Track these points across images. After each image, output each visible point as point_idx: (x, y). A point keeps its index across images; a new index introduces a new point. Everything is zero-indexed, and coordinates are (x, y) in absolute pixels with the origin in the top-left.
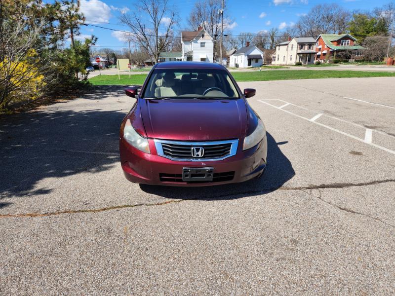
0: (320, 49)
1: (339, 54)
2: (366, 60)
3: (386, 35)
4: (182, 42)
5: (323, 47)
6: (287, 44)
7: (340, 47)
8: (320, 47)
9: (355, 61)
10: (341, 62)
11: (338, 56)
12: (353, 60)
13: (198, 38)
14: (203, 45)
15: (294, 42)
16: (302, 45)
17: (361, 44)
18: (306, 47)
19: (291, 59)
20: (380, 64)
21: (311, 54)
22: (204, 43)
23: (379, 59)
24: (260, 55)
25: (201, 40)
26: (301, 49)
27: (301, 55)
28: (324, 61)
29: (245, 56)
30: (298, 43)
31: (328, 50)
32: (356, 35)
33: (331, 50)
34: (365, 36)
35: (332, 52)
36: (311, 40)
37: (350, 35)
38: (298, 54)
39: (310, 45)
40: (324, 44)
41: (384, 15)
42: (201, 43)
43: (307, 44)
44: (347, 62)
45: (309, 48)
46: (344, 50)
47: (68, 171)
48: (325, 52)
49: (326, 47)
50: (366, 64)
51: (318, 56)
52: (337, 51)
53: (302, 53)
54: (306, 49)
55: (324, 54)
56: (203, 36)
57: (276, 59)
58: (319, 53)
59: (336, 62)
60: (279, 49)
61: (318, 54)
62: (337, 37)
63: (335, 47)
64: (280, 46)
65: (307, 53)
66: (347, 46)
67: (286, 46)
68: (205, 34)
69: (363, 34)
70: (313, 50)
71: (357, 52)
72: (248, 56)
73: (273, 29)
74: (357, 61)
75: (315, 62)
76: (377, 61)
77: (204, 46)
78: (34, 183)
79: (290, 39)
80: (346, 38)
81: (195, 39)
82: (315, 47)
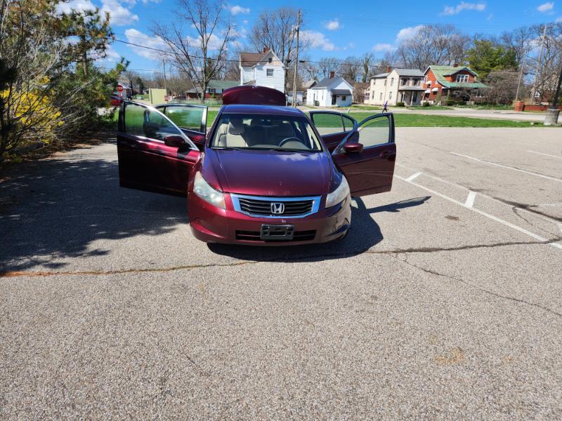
0: (429, 85)
1: (454, 93)
2: (489, 103)
3: (516, 70)
4: (240, 67)
5: (433, 83)
6: (385, 77)
7: (455, 84)
8: (429, 82)
9: (475, 103)
10: (456, 104)
11: (452, 96)
12: (473, 103)
13: (263, 63)
14: (270, 72)
15: (395, 74)
16: (405, 79)
17: (483, 81)
18: (411, 82)
19: (391, 97)
20: (507, 109)
21: (417, 92)
22: (272, 70)
23: (506, 102)
24: (348, 91)
25: (267, 66)
26: (404, 84)
27: (404, 93)
28: (434, 102)
29: (328, 91)
30: (400, 76)
31: (440, 88)
32: (477, 69)
33: (443, 88)
34: (488, 71)
35: (445, 91)
36: (417, 73)
37: (469, 68)
38: (400, 91)
39: (417, 79)
40: (434, 80)
41: (515, 43)
42: (268, 70)
43: (411, 78)
44: (464, 104)
45: (415, 84)
46: (461, 89)
48: (435, 89)
49: (436, 83)
50: (489, 109)
51: (427, 95)
52: (452, 89)
53: (405, 91)
54: (410, 85)
55: (435, 93)
56: (270, 60)
57: (371, 96)
58: (428, 91)
59: (450, 104)
60: (374, 83)
61: (426, 92)
62: (452, 70)
63: (449, 84)
64: (375, 78)
65: (412, 91)
66: (465, 83)
67: (384, 80)
68: (274, 59)
69: (486, 68)
70: (420, 86)
71: (478, 92)
72: (333, 91)
73: (367, 54)
74: (477, 104)
75: (422, 102)
76: (504, 104)
77: (271, 75)
79: (390, 70)
80: (464, 72)
81: (258, 64)
82: (422, 82)
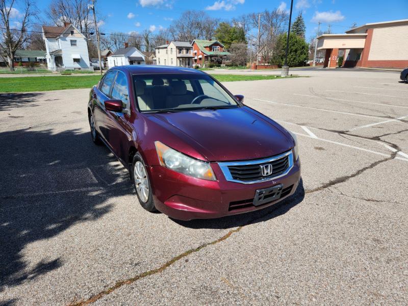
0: (196, 53)
1: (213, 59)
2: (233, 65)
3: (246, 43)
4: (44, 38)
5: (198, 52)
6: (166, 48)
7: (212, 53)
8: (196, 51)
9: (226, 65)
10: (214, 66)
11: (212, 61)
12: (224, 65)
13: (66, 34)
14: (73, 43)
15: (172, 45)
16: (180, 49)
17: (228, 51)
18: (184, 51)
19: (172, 63)
20: (244, 69)
21: (189, 58)
22: (76, 41)
23: (243, 64)
24: (141, 58)
25: (70, 38)
26: (180, 52)
27: (181, 59)
28: (201, 65)
29: (126, 57)
30: (177, 47)
31: (203, 55)
32: (223, 42)
33: (205, 55)
34: (230, 43)
35: (207, 57)
36: (188, 44)
37: (218, 41)
38: (178, 58)
39: (188, 49)
40: (198, 50)
41: (240, 26)
42: (72, 41)
43: (184, 48)
44: (220, 66)
45: (187, 52)
46: (216, 56)
47: (53, 226)
48: (200, 56)
49: (200, 52)
50: (235, 69)
51: (196, 60)
52: (211, 56)
53: (182, 57)
54: (184, 54)
55: (200, 59)
56: (72, 33)
57: (157, 62)
58: (196, 58)
59: (211, 66)
60: (159, 52)
61: (195, 58)
62: (209, 43)
63: (209, 53)
64: (159, 48)
65: (186, 58)
66: (218, 52)
67: (165, 50)
68: (75, 31)
69: (229, 41)
70: (191, 54)
71: (227, 58)
72: (129, 58)
73: (146, 31)
74: (227, 66)
75: (194, 65)
76: (242, 65)
77: (75, 45)
78: (20, 257)
79: (168, 43)
80: (216, 44)
81: (62, 36)
82: (191, 51)
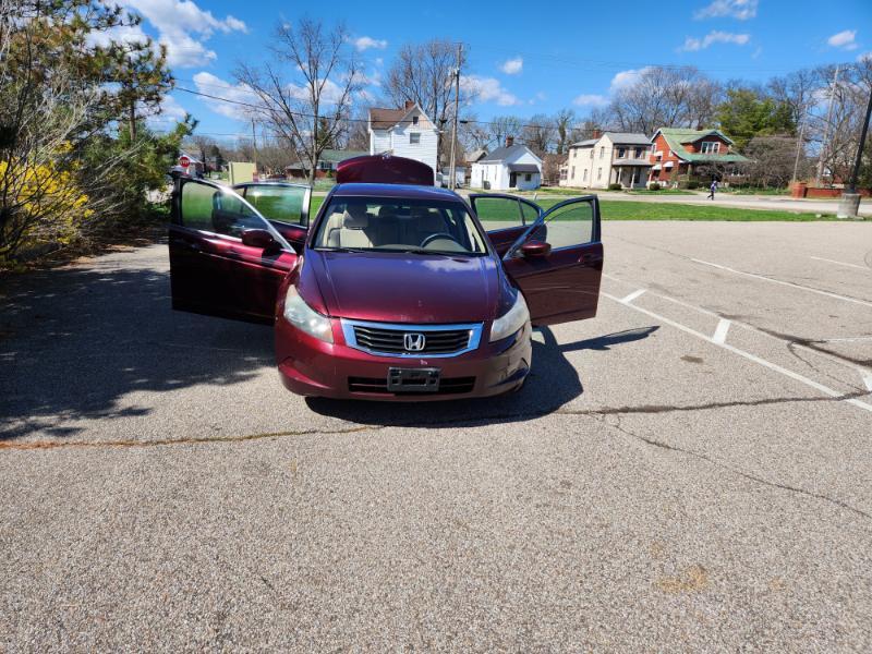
0: (659, 157)
1: (698, 169)
2: (753, 185)
3: (793, 135)
4: (370, 130)
5: (666, 154)
6: (592, 146)
7: (699, 157)
8: (660, 153)
9: (731, 185)
10: (700, 186)
11: (695, 174)
12: (727, 184)
13: (405, 123)
14: (414, 138)
15: (606, 142)
16: (621, 148)
17: (742, 152)
18: (631, 153)
19: (600, 176)
20: (780, 193)
21: (640, 168)
22: (418, 135)
23: (778, 184)
24: (535, 166)
25: (411, 129)
26: (620, 156)
27: (620, 170)
28: (667, 183)
29: (505, 166)
30: (614, 144)
31: (675, 162)
32: (732, 133)
33: (680, 162)
34: (750, 136)
35: (684, 167)
36: (641, 139)
37: (720, 132)
38: (614, 166)
39: (640, 149)
40: (666, 150)
41: (790, 94)
42: (412, 135)
43: (632, 147)
45: (637, 156)
46: (708, 163)
48: (669, 164)
49: (671, 155)
50: (752, 194)
51: (656, 173)
52: (695, 164)
53: (623, 166)
54: (630, 158)
55: (668, 170)
56: (415, 120)
57: (569, 174)
58: (658, 167)
59: (692, 187)
60: (575, 155)
61: (654, 168)
62: (694, 135)
63: (689, 156)
64: (576, 148)
65: (632, 166)
66: (715, 154)
67: (590, 149)
68: (421, 118)
69: (746, 131)
70: (645, 159)
71: (734, 168)
72: (511, 166)
73: (563, 112)
74: (734, 186)
75: (649, 183)
76: (775, 186)
77: (417, 142)
79: (599, 134)
80: (713, 138)
81: (397, 126)
82: (648, 153)
